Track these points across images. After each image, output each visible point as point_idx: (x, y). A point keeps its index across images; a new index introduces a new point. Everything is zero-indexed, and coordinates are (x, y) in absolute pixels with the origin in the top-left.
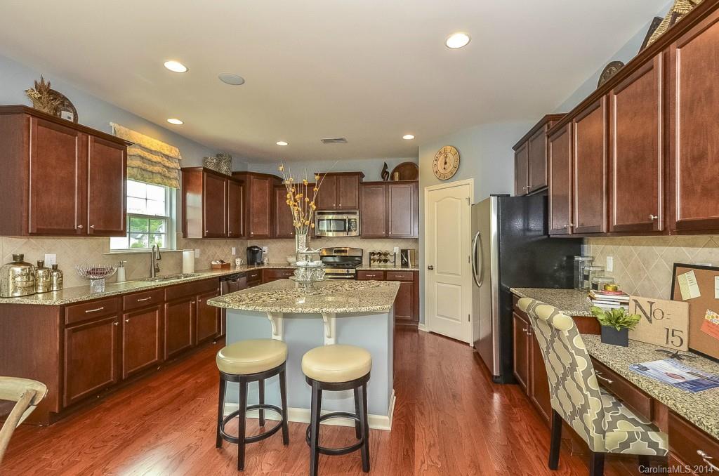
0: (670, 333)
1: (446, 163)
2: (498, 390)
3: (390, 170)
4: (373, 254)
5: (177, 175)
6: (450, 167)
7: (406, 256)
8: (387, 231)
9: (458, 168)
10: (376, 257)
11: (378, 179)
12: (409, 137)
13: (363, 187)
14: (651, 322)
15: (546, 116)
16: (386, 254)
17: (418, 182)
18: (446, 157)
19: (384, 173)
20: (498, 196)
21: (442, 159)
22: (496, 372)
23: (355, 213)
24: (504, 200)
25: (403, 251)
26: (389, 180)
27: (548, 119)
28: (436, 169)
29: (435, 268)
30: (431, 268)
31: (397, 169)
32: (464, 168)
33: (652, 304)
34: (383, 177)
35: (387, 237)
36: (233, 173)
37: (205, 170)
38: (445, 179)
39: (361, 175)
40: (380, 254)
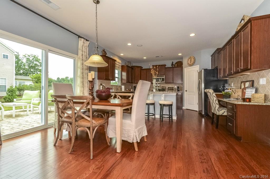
0: (238, 96)
1: (191, 61)
2: (203, 118)
3: (174, 64)
4: (169, 88)
5: (120, 67)
6: (192, 62)
7: (179, 89)
8: (173, 81)
9: (194, 62)
10: (170, 89)
11: (170, 66)
12: (180, 54)
13: (166, 69)
14: (235, 94)
15: (217, 48)
16: (173, 88)
17: (183, 67)
18: (191, 59)
19: (172, 64)
20: (204, 69)
21: (190, 60)
22: (203, 113)
23: (164, 76)
24: (206, 70)
25: (178, 87)
26: (174, 66)
27: (218, 49)
28: (188, 63)
29: (188, 91)
30: (186, 91)
31: (176, 63)
32: (196, 63)
33: (235, 90)
34: (172, 66)
35: (173, 83)
36: (131, 66)
37: (127, 66)
38: (190, 65)
39: (165, 65)
40: (171, 88)
